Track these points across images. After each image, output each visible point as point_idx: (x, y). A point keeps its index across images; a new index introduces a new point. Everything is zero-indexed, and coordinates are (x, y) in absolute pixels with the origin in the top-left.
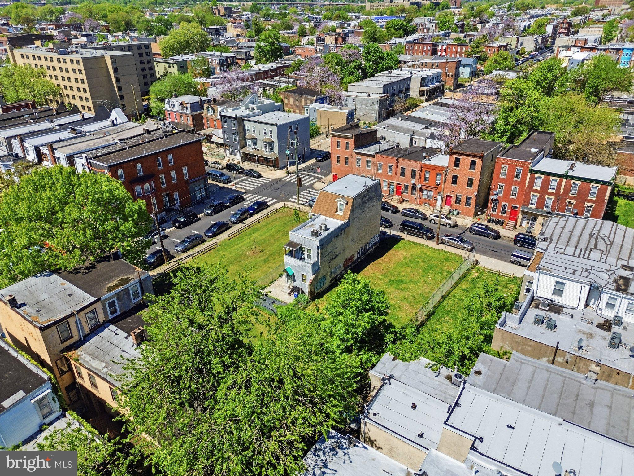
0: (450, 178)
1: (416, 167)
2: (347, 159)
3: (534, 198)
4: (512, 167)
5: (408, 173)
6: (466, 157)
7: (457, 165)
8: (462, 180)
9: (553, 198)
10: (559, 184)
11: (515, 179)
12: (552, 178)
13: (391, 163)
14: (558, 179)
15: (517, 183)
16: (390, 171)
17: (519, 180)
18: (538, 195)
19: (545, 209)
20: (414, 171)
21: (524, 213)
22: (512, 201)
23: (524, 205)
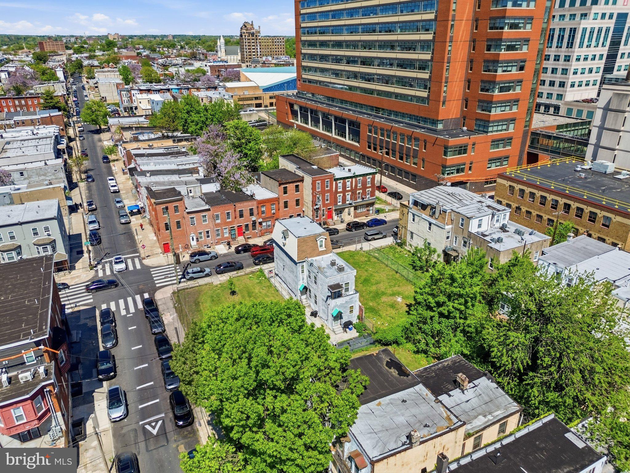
0: (282, 204)
1: (253, 205)
2: (178, 223)
3: (340, 199)
4: (323, 181)
5: (246, 213)
6: (291, 184)
7: (285, 192)
8: (292, 203)
9: (350, 193)
10: (352, 183)
11: (326, 189)
12: (347, 180)
13: (228, 210)
14: (350, 180)
15: (328, 191)
16: (229, 218)
17: (329, 188)
18: (342, 194)
19: (347, 202)
20: (251, 210)
21: (336, 210)
22: (328, 205)
23: (335, 205)
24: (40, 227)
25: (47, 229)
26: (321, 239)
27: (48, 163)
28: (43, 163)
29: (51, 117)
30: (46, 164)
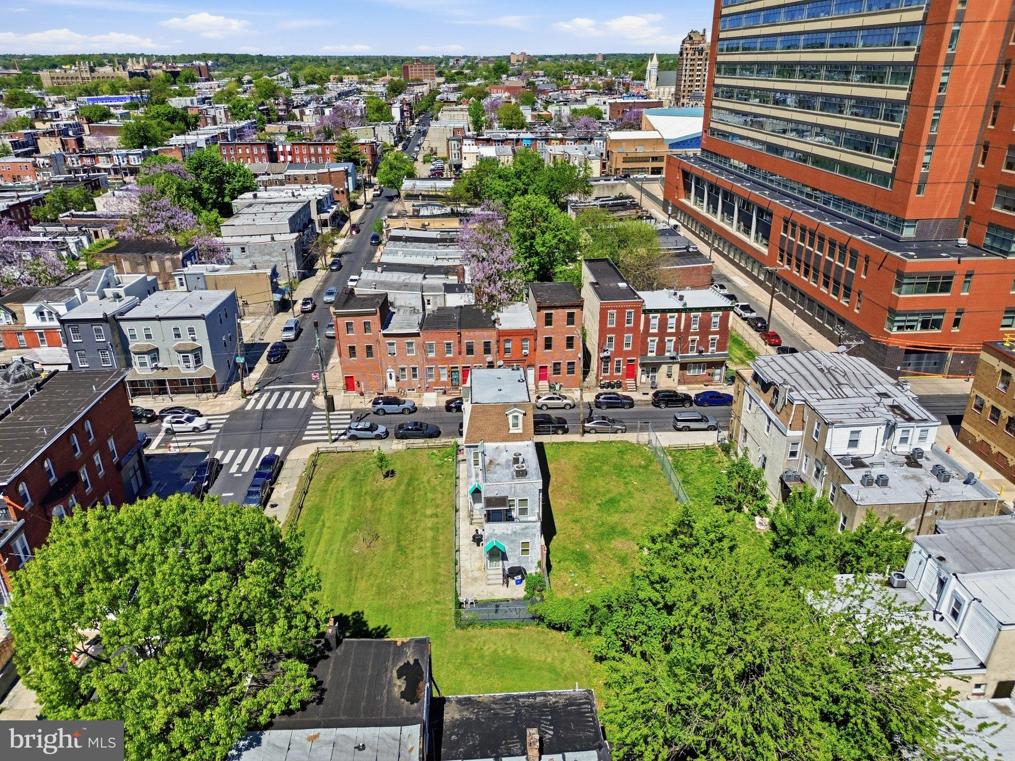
0: (541, 342)
1: (491, 337)
2: (369, 348)
3: (653, 344)
4: (621, 311)
5: (479, 348)
6: (560, 310)
7: (549, 322)
8: (559, 342)
9: (674, 339)
10: (679, 321)
11: (627, 325)
12: (669, 315)
13: (449, 339)
14: (676, 315)
15: (629, 330)
16: (449, 352)
17: (632, 325)
18: (657, 339)
19: (667, 354)
20: (487, 344)
21: (642, 365)
22: (628, 353)
23: (641, 355)
24: (184, 326)
25: (191, 331)
26: (516, 414)
27: (276, 237)
28: (268, 238)
29: (330, 173)
30: (273, 239)
